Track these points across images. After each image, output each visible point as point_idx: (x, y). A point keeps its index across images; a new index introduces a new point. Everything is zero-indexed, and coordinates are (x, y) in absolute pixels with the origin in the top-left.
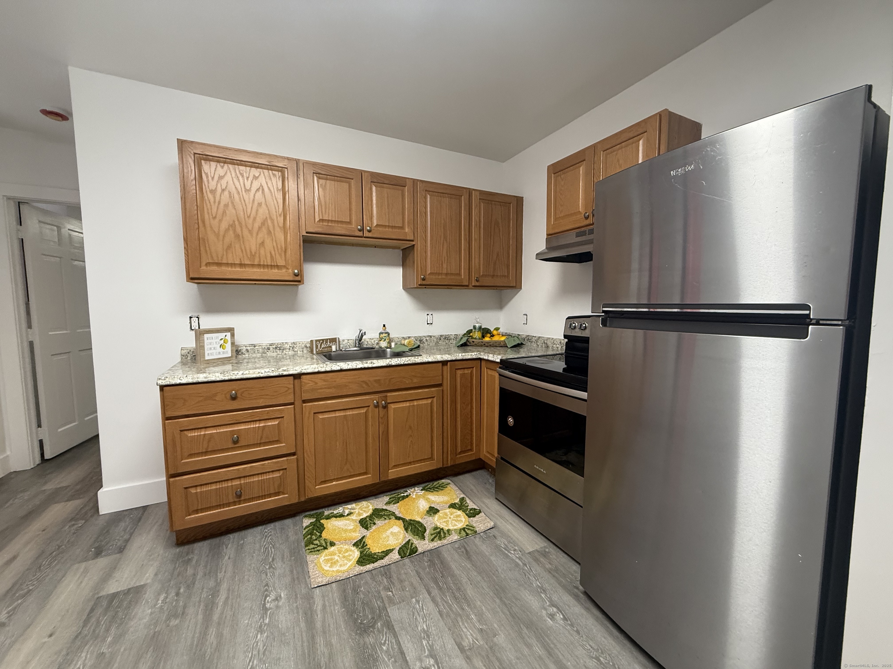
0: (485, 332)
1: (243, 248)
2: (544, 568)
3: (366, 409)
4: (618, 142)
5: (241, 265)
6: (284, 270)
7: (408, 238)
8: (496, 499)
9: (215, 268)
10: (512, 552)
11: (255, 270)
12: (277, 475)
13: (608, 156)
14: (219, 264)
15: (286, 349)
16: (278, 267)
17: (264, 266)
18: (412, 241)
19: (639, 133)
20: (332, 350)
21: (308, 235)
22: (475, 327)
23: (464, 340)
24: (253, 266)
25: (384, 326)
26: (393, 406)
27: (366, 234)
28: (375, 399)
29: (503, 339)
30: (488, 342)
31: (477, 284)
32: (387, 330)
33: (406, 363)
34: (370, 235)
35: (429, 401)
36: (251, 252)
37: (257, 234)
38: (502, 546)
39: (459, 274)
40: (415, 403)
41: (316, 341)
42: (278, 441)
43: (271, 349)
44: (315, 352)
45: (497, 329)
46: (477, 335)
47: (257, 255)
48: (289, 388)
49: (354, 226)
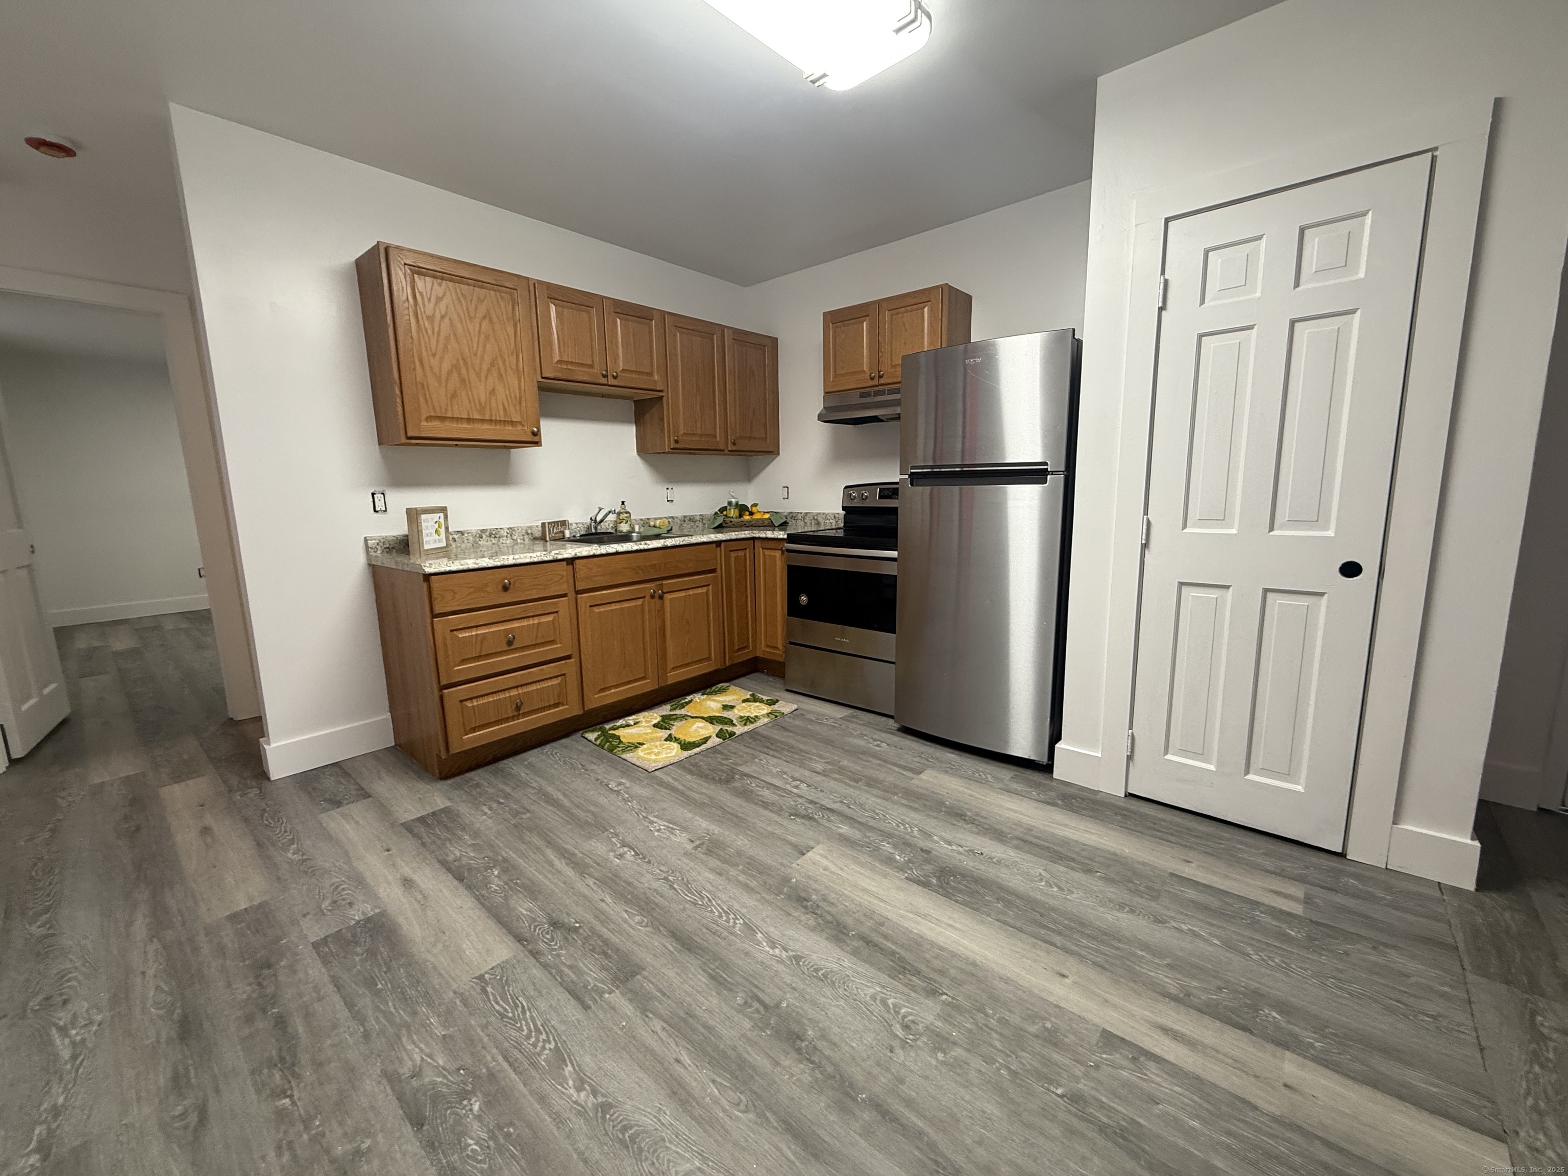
0: (742, 509)
1: (471, 397)
3: (642, 600)
4: (904, 304)
5: (469, 420)
6: (519, 428)
7: (658, 388)
8: (787, 690)
9: (436, 423)
10: (825, 720)
11: (486, 426)
12: (555, 682)
13: (894, 317)
14: (442, 419)
16: (512, 423)
17: (496, 422)
18: (661, 391)
19: (923, 301)
20: (564, 536)
21: (544, 380)
22: (730, 503)
23: (719, 521)
24: (483, 421)
25: (623, 503)
26: (668, 597)
27: (612, 381)
28: (651, 587)
29: (767, 516)
30: (749, 521)
31: (734, 448)
34: (615, 382)
35: (704, 590)
36: (480, 403)
37: (486, 378)
38: (813, 718)
39: (715, 436)
40: (691, 592)
41: (549, 523)
42: (552, 642)
44: (548, 539)
45: (755, 505)
47: (488, 408)
48: (563, 576)
49: (597, 370)
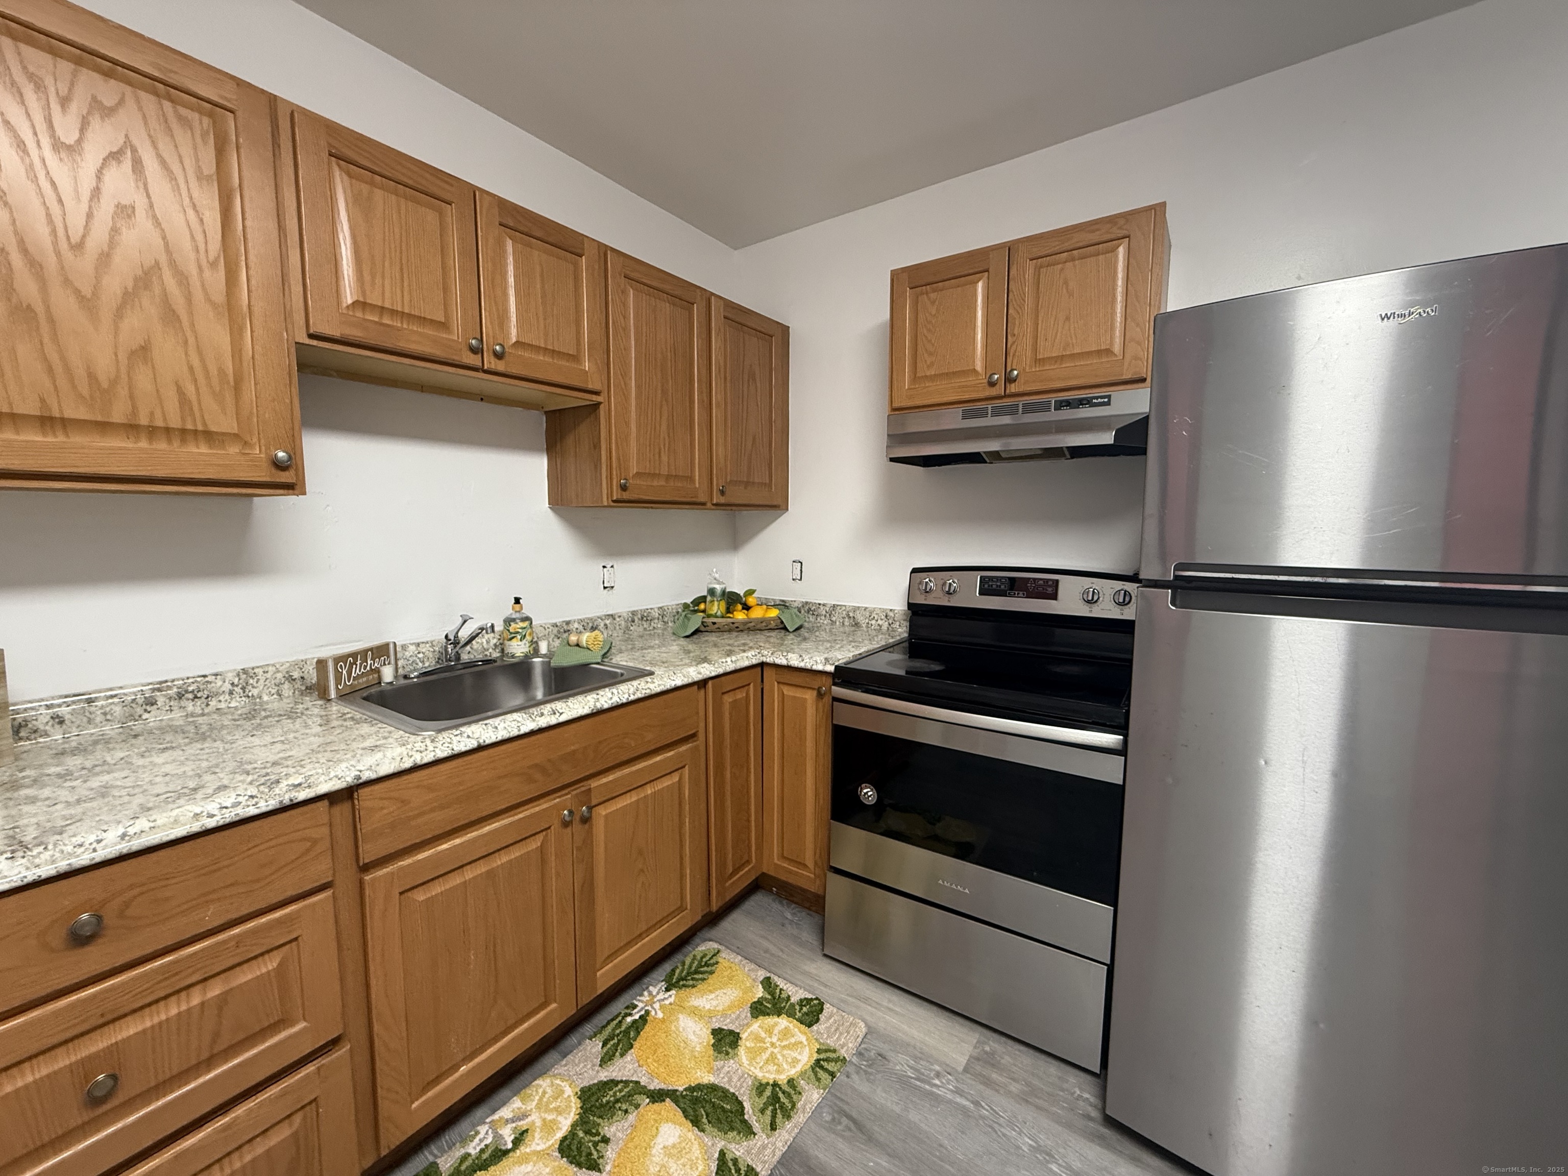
0: (732, 600)
2: (1009, 1094)
3: (541, 837)
4: (1067, 246)
5: (48, 422)
6: (234, 449)
7: (590, 386)
8: (825, 955)
10: (937, 1082)
12: (278, 1137)
13: (1043, 270)
15: (217, 694)
16: (209, 436)
17: (152, 431)
18: (597, 393)
19: (1113, 236)
20: (380, 678)
21: (314, 343)
22: (712, 592)
23: (696, 621)
24: (104, 427)
25: (517, 601)
26: (602, 811)
27: (490, 363)
28: (562, 804)
29: (774, 613)
30: (745, 623)
31: (722, 500)
32: (526, 612)
33: (632, 698)
34: (500, 366)
35: (675, 778)
36: (92, 377)
38: (910, 1074)
39: (691, 479)
40: (649, 790)
41: (338, 660)
42: (279, 1024)
43: (161, 701)
44: (333, 695)
45: (750, 592)
46: (717, 608)
47: (123, 392)
48: (315, 842)
49: (458, 333)
